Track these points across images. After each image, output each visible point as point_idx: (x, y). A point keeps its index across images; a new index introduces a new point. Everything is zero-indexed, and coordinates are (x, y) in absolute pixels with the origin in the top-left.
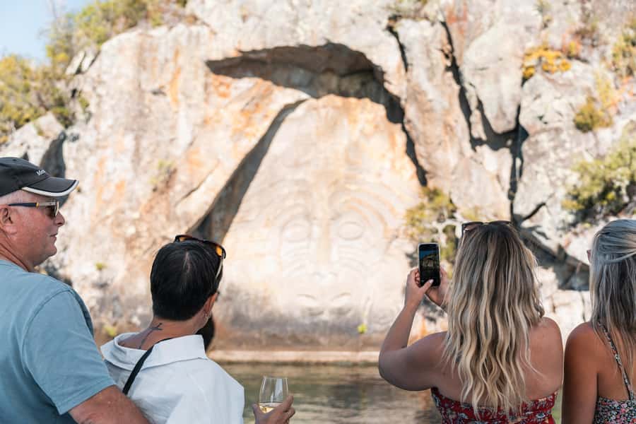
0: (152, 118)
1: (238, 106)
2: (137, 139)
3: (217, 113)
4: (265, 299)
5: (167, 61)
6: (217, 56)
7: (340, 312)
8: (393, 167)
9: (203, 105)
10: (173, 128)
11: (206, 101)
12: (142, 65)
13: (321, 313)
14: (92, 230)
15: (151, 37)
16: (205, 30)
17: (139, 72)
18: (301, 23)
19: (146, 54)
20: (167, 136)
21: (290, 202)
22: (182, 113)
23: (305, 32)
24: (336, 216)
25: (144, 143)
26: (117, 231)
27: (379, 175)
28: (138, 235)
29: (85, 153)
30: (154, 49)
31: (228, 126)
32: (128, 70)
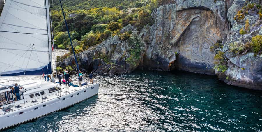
0: (166, 24)
1: (183, 20)
2: (163, 28)
3: (178, 22)
4: (188, 59)
5: (168, 12)
6: (178, 10)
7: (203, 64)
8: (216, 33)
9: (176, 20)
10: (170, 25)
11: (176, 19)
12: (164, 13)
13: (199, 63)
14: (156, 45)
15: (166, 7)
16: (176, 5)
17: (163, 14)
18: (195, 2)
19: (165, 10)
20: (168, 27)
21: (194, 40)
22: (171, 22)
23: (196, 4)
24: (204, 43)
25: (164, 29)
26: (159, 46)
27: (213, 35)
28: (163, 47)
29: (154, 31)
30: (166, 9)
31: (181, 24)
32: (162, 14)
